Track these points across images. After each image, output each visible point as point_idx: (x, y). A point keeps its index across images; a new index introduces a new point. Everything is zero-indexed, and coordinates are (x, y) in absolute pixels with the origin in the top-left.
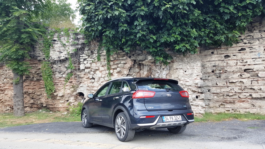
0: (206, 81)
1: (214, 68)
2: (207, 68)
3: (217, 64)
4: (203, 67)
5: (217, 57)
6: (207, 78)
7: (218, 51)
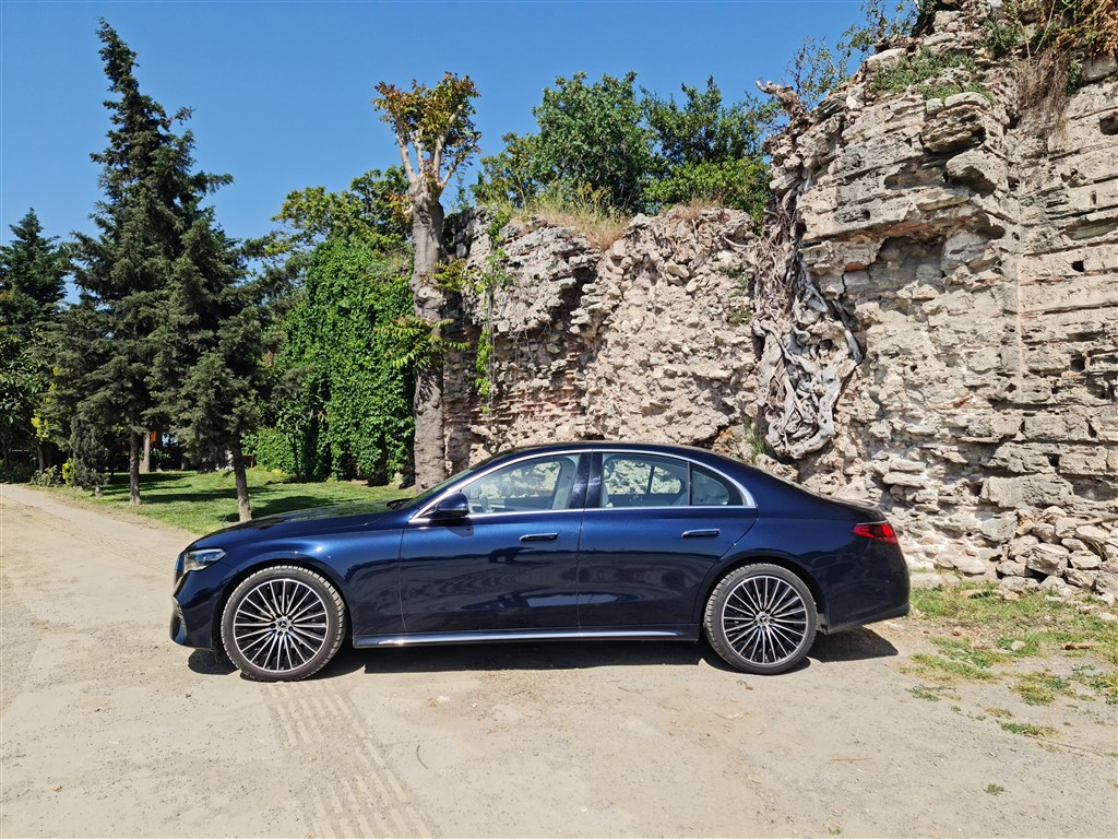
0: (1041, 415)
1: (1083, 347)
2: (1048, 348)
3: (1096, 328)
4: (1029, 340)
5: (1099, 287)
6: (1042, 396)
7: (1107, 257)
